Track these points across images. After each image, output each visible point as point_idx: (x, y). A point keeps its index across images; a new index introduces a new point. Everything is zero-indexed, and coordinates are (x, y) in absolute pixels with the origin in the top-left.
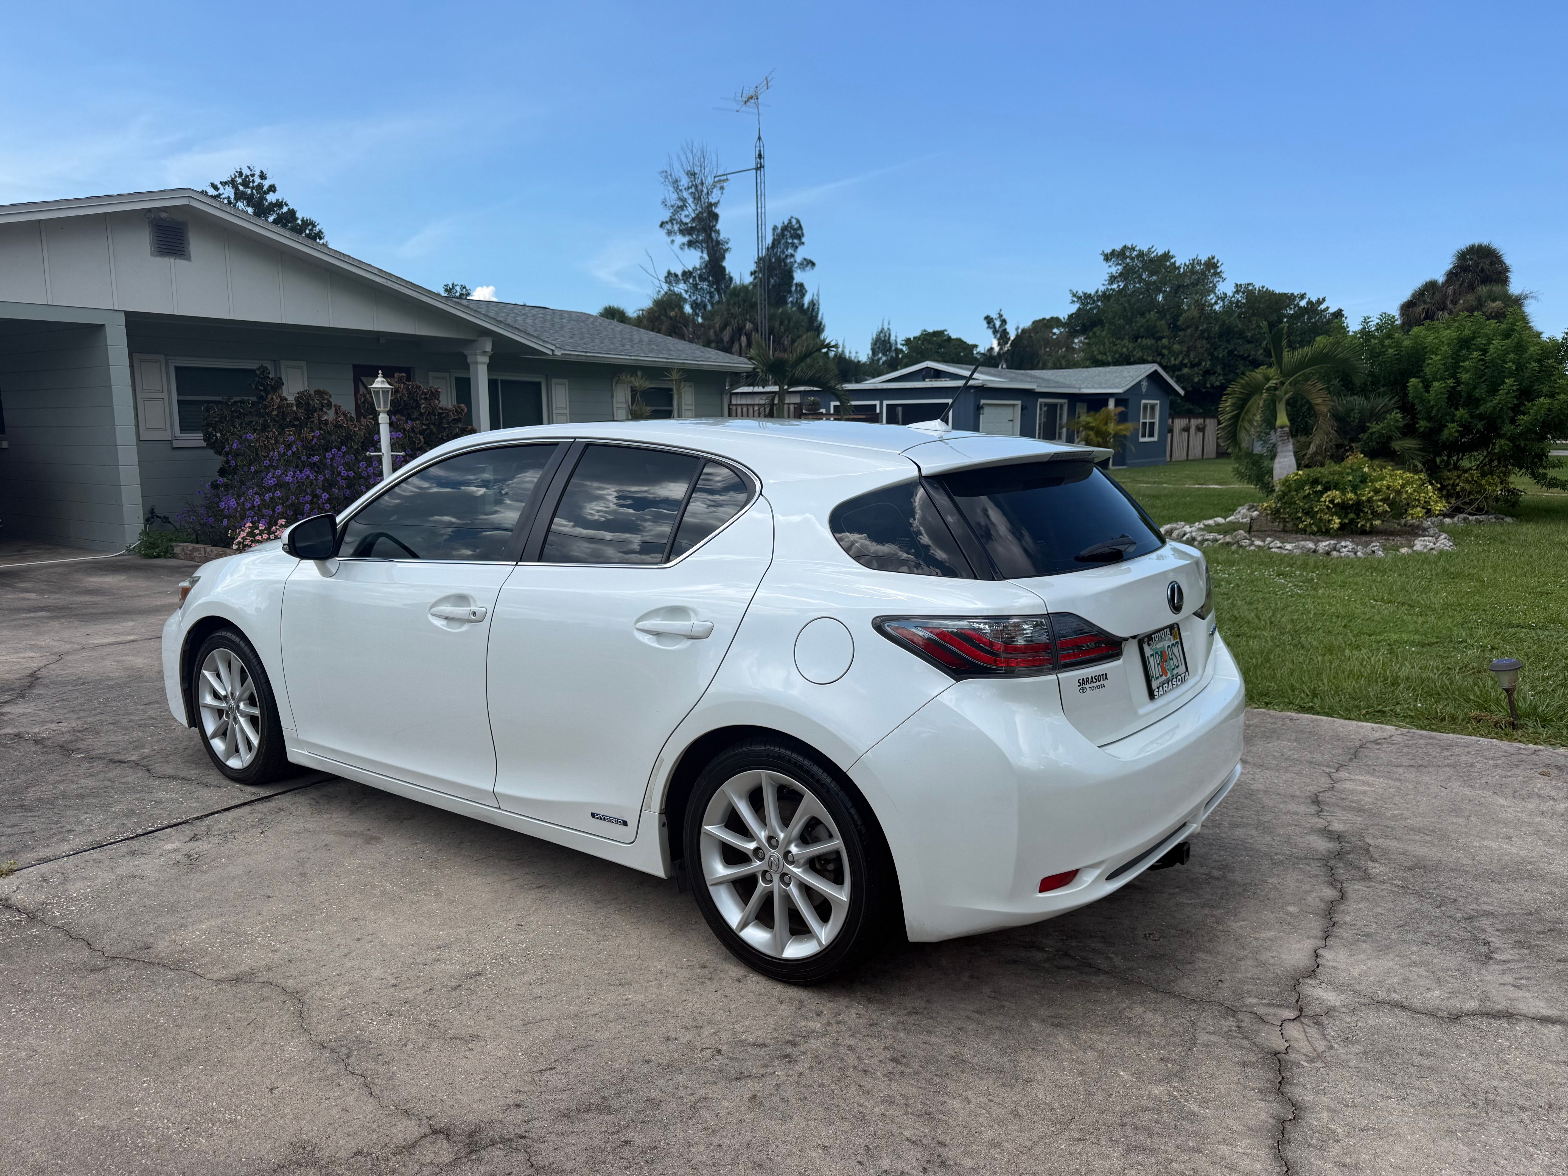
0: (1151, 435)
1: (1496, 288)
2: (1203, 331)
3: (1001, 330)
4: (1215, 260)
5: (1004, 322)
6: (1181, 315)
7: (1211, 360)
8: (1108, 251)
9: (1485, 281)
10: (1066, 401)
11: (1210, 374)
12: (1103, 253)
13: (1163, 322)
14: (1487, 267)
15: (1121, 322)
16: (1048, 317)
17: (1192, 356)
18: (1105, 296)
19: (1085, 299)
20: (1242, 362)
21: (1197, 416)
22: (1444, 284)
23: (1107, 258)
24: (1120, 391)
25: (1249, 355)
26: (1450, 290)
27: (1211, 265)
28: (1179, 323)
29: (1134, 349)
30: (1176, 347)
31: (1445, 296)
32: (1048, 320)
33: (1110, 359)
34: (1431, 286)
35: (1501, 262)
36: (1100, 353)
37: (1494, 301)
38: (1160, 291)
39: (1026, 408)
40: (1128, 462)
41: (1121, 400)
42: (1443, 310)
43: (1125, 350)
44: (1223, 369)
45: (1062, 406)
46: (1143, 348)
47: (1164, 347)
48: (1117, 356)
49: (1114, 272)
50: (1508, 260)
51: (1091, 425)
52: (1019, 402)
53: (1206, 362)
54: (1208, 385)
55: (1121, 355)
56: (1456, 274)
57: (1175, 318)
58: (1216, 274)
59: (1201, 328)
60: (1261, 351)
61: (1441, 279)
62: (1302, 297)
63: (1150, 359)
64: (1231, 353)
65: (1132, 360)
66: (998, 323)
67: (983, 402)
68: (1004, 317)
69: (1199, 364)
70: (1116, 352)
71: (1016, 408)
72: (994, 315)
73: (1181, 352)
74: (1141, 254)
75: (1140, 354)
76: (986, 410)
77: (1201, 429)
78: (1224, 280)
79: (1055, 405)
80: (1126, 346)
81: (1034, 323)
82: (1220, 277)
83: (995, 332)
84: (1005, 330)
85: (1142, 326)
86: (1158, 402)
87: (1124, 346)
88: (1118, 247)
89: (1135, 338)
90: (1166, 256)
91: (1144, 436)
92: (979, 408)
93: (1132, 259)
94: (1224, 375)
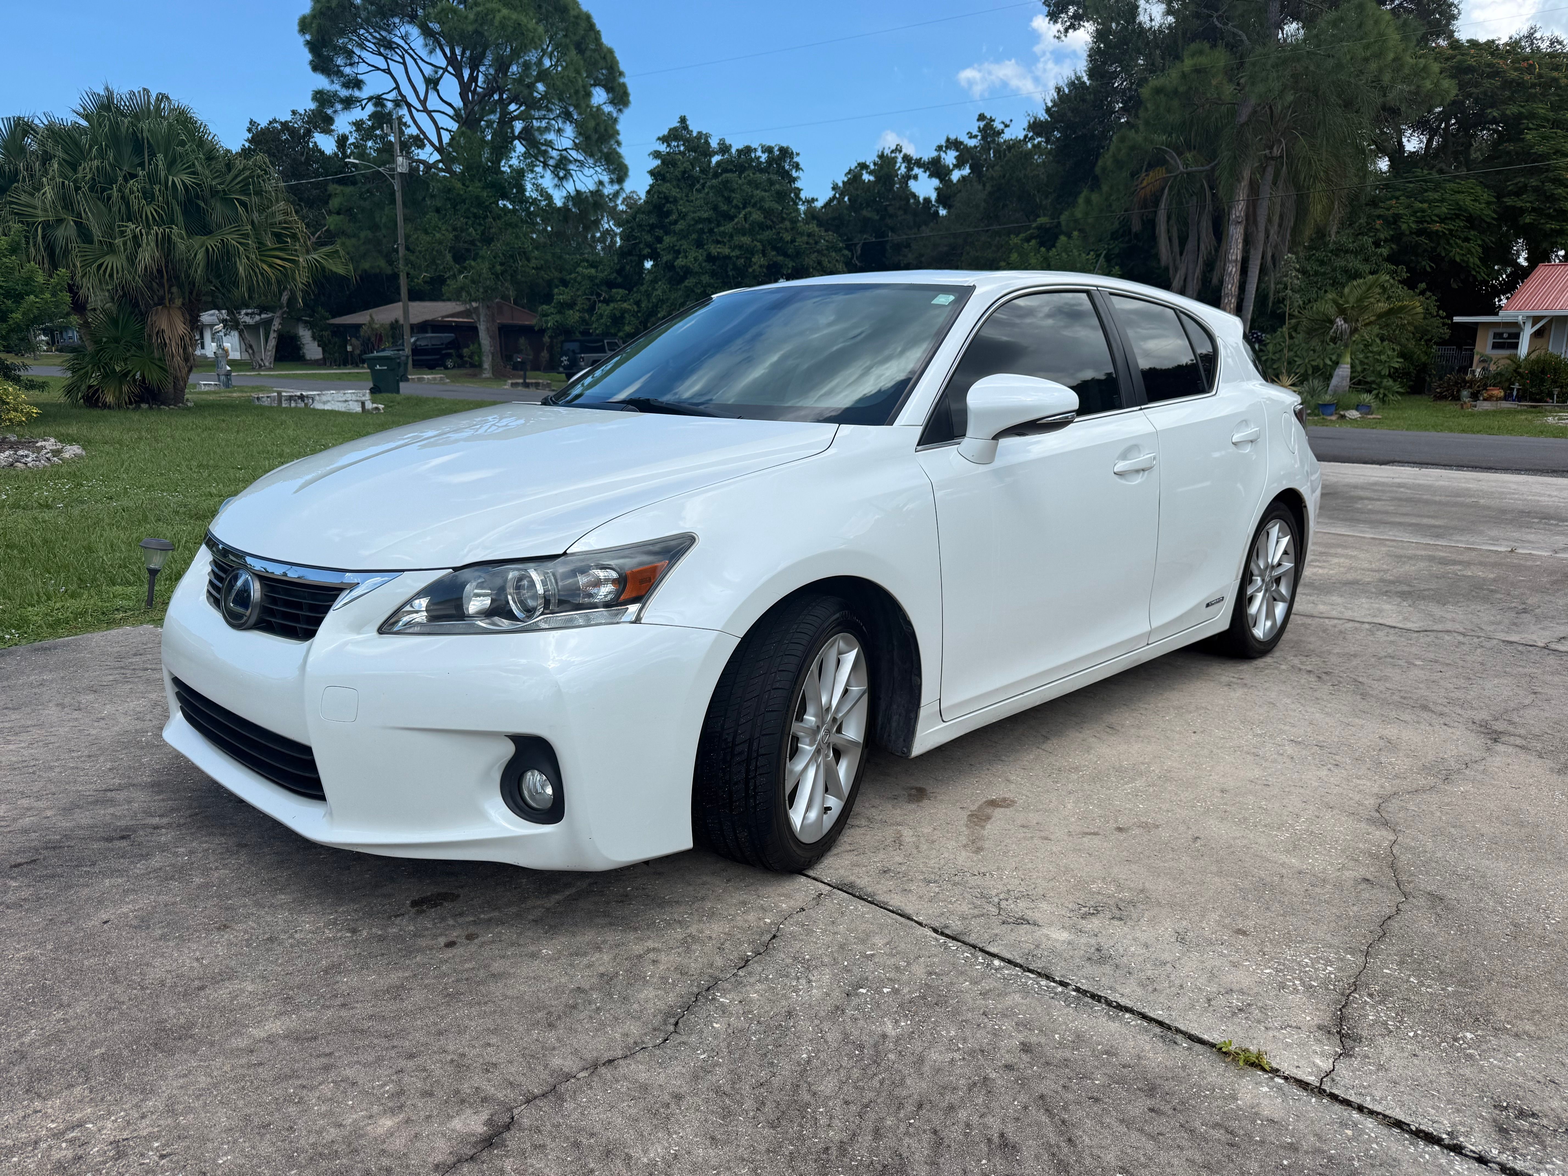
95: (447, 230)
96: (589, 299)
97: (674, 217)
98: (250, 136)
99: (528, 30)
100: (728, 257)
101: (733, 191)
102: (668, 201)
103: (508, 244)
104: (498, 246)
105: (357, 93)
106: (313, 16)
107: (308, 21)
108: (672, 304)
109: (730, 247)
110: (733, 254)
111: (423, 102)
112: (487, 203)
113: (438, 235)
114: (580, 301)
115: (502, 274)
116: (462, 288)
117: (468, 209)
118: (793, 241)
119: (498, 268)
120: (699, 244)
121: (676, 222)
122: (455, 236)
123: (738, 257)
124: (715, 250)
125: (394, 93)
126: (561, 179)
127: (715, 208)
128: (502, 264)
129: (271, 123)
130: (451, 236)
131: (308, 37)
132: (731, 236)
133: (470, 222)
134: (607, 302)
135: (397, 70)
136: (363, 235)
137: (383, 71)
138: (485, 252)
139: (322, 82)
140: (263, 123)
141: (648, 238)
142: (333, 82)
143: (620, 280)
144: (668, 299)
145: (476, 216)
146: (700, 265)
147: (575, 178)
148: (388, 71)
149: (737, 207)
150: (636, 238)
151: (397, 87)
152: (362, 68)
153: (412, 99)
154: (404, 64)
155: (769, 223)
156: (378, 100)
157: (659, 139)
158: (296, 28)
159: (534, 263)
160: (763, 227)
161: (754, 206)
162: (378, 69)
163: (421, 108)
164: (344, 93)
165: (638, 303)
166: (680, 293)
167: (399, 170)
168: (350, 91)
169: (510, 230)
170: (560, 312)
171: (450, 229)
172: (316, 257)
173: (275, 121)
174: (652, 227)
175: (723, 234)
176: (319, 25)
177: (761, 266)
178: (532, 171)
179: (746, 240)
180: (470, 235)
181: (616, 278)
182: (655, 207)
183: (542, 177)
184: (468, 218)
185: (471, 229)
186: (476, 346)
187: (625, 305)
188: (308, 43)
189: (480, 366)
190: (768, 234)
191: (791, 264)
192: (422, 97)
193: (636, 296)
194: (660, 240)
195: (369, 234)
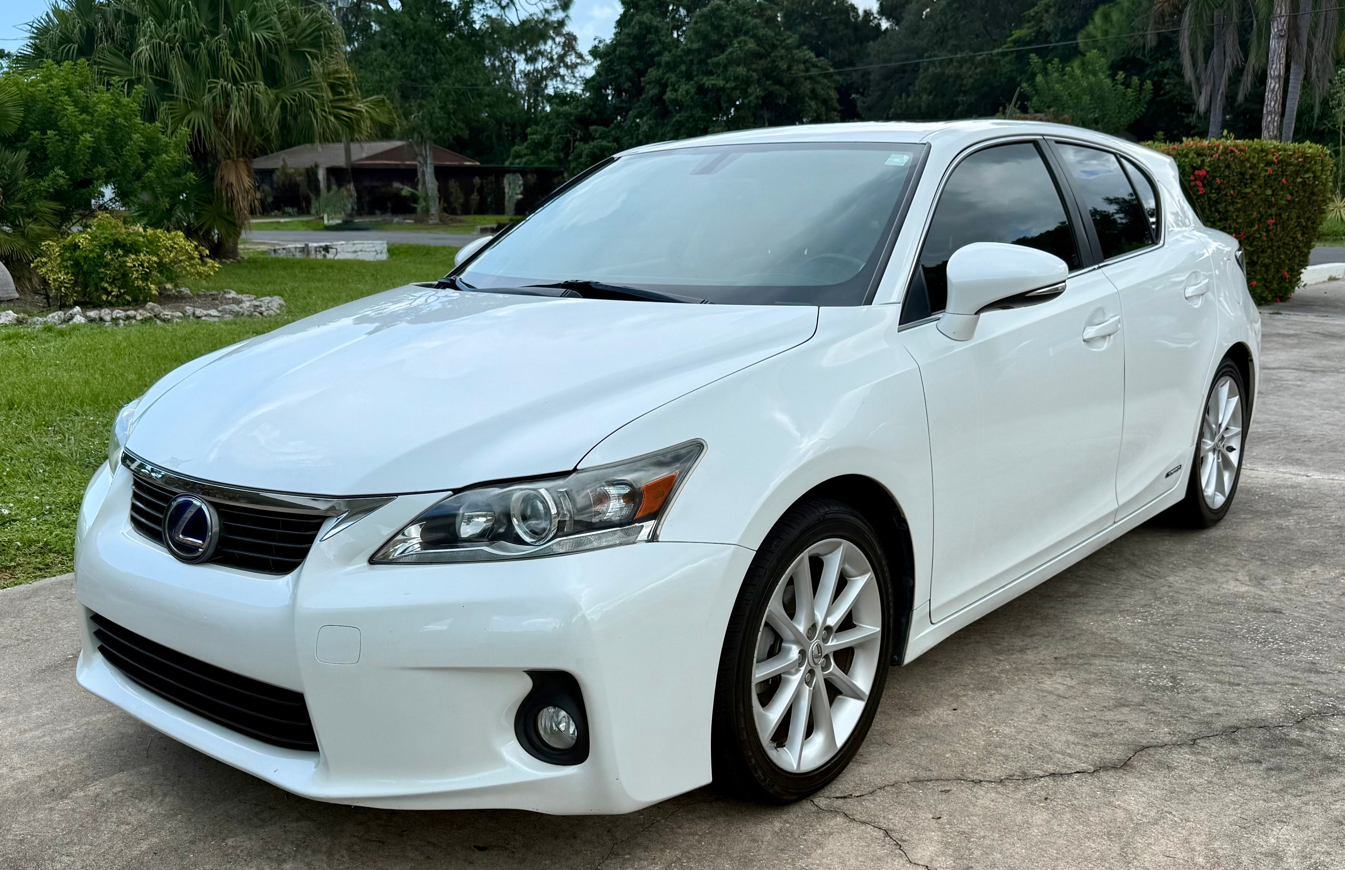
95: (395, 67)
97: (657, 48)
100: (723, 89)
101: (723, 19)
103: (459, 81)
104: (448, 83)
109: (725, 79)
110: (728, 85)
112: (438, 38)
114: (554, 140)
115: (454, 113)
116: (414, 128)
117: (418, 45)
118: (789, 68)
119: (451, 107)
120: (688, 76)
121: (659, 53)
122: (405, 74)
123: (733, 89)
124: (709, 82)
127: (705, 37)
128: (453, 102)
130: (401, 72)
132: (725, 67)
133: (420, 59)
138: (436, 89)
145: (425, 51)
146: (692, 98)
149: (728, 35)
150: (615, 72)
155: (763, 51)
160: (758, 56)
161: (746, 33)
170: (533, 153)
175: (717, 65)
177: (757, 97)
179: (741, 70)
180: (420, 72)
181: (590, 115)
182: (635, 38)
184: (418, 54)
185: (421, 67)
187: (604, 143)
189: (428, 212)
190: (763, 63)
191: (786, 94)
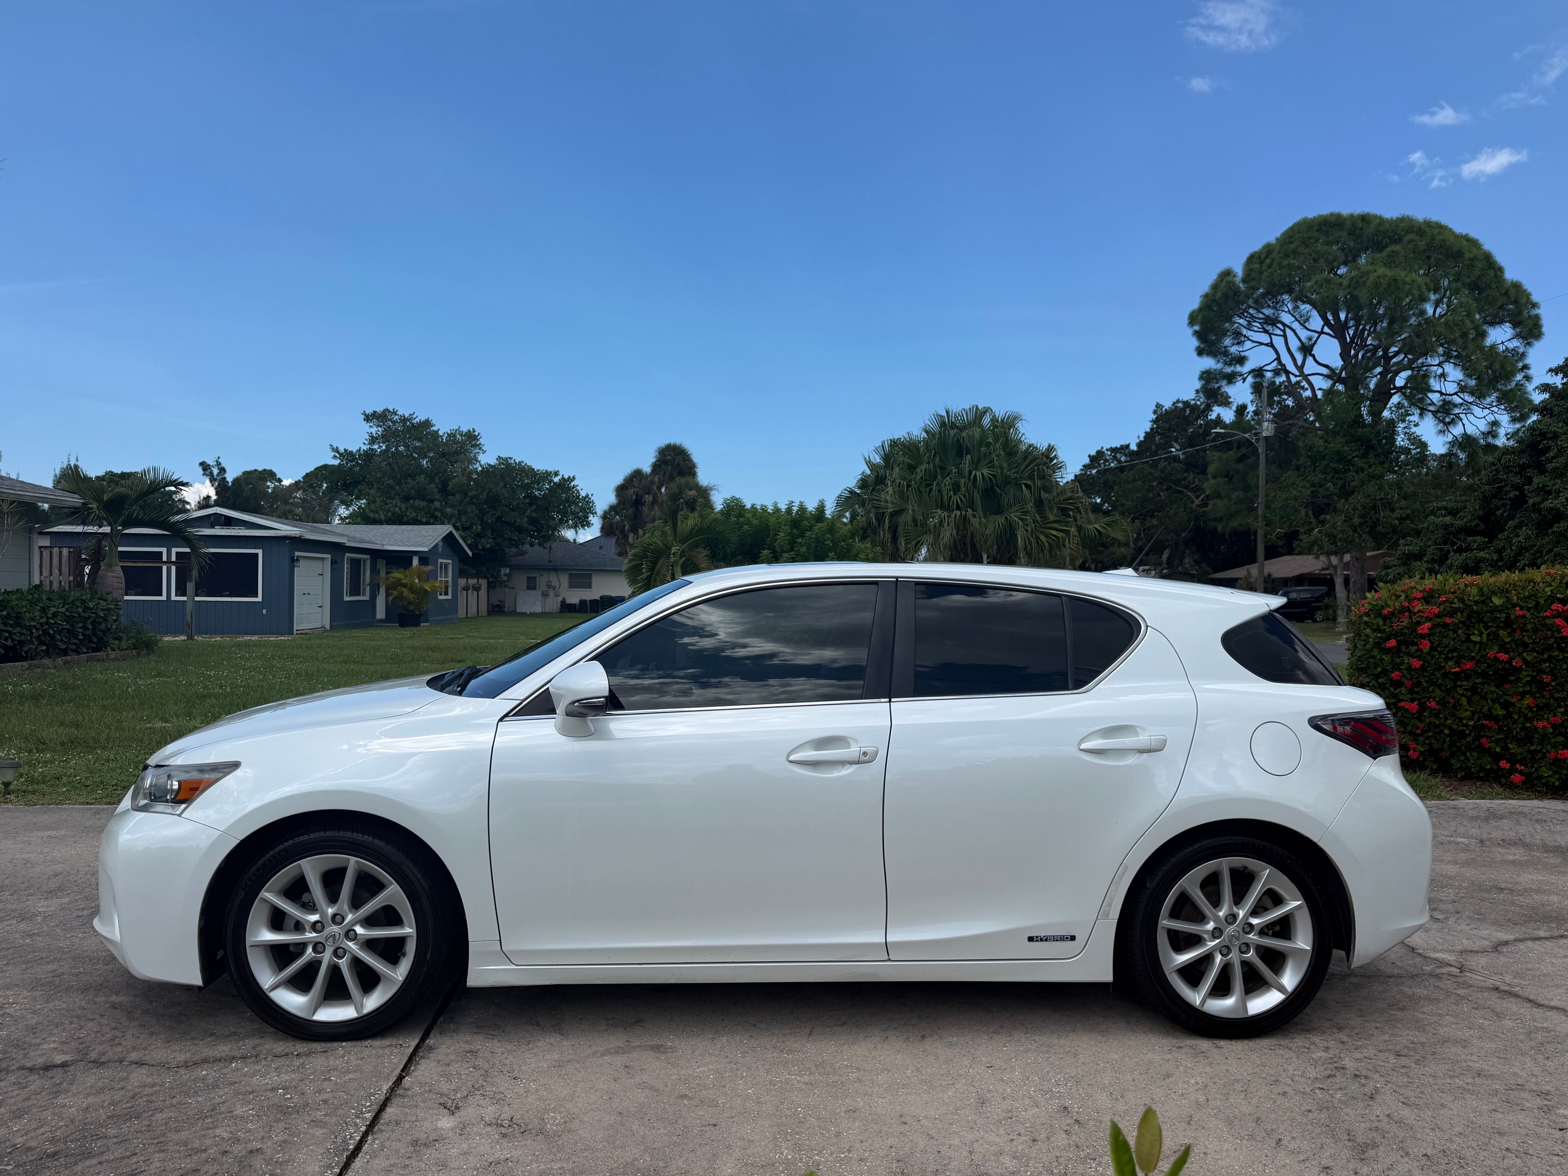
0: (446, 594)
1: (690, 480)
2: (472, 498)
3: (219, 478)
4: (476, 433)
5: (223, 470)
6: (449, 480)
7: (481, 525)
8: (369, 411)
9: (682, 473)
10: (368, 557)
11: (481, 537)
12: (364, 414)
13: (433, 486)
14: (681, 462)
15: (391, 482)
16: (260, 469)
17: (463, 519)
18: (368, 456)
19: (347, 455)
20: (508, 528)
21: (473, 576)
22: (651, 474)
23: (368, 418)
24: (426, 549)
25: (515, 522)
26: (656, 479)
27: (472, 438)
28: (449, 488)
29: (407, 509)
30: (449, 510)
31: (652, 482)
32: (260, 472)
33: (383, 517)
34: (637, 473)
35: (690, 460)
36: (372, 511)
37: (690, 490)
38: (425, 457)
39: (336, 562)
40: (430, 619)
41: (424, 559)
42: (648, 494)
43: (397, 509)
44: (492, 534)
45: (364, 561)
46: (415, 509)
47: (436, 509)
48: (390, 514)
49: (374, 433)
50: (696, 458)
51: (404, 581)
52: (329, 556)
53: (477, 525)
54: (480, 547)
55: (394, 514)
56: (660, 466)
57: (445, 484)
58: (475, 446)
59: (470, 494)
60: (526, 519)
61: (647, 469)
62: (556, 474)
63: (424, 520)
64: (499, 519)
65: (405, 519)
66: (216, 471)
67: (297, 554)
68: (223, 465)
69: (470, 527)
70: (388, 511)
71: (325, 562)
72: (211, 462)
73: (453, 516)
74: (404, 420)
75: (414, 514)
76: (302, 563)
77: (477, 589)
78: (484, 452)
79: (359, 560)
80: (398, 506)
81: (244, 473)
82: (480, 449)
83: (212, 480)
84: (225, 478)
85: (413, 488)
86: (450, 561)
87: (396, 506)
88: (380, 409)
89: (407, 499)
90: (427, 424)
91: (441, 594)
92: (294, 561)
93: (394, 422)
94: (493, 539)
95: (1304, 487)
96: (1441, 550)
97: (1553, 453)
98: (1154, 417)
99: (1405, 283)
102: (1545, 438)
103: (1369, 496)
104: (1358, 499)
105: (1238, 368)
106: (1200, 310)
107: (1195, 314)
108: (1537, 552)
111: (1300, 368)
112: (1350, 457)
113: (1294, 492)
114: (1430, 551)
115: (1360, 526)
116: (1315, 543)
119: (1356, 520)
121: (1552, 460)
122: (1313, 492)
125: (1275, 363)
126: (1447, 424)
128: (1360, 516)
129: (1174, 403)
130: (1308, 492)
131: (1197, 328)
133: (1329, 477)
134: (1460, 550)
135: (1279, 342)
136: (1235, 496)
137: (1267, 345)
138: (1343, 505)
139: (1209, 363)
140: (1167, 405)
141: (1517, 480)
142: (1219, 361)
143: (1482, 527)
144: (1533, 546)
145: (1336, 471)
147: (1465, 421)
148: (1271, 345)
151: (1278, 359)
152: (1248, 345)
153: (1291, 367)
154: (1285, 336)
156: (1258, 373)
157: (1551, 370)
158: (1186, 321)
159: (1398, 513)
162: (1262, 344)
163: (1298, 373)
164: (1229, 370)
165: (1499, 552)
166: (1547, 539)
167: (1264, 434)
168: (1232, 368)
169: (1373, 482)
170: (1407, 565)
171: (1308, 485)
172: (1097, 526)
173: (1178, 401)
174: (1523, 467)
176: (1204, 317)
178: (1404, 421)
180: (1328, 489)
181: (1477, 525)
182: (1528, 445)
183: (1416, 425)
184: (1326, 473)
185: (1330, 484)
186: (1331, 599)
187: (1482, 554)
188: (1196, 333)
189: (1334, 619)
192: (1299, 363)
193: (1497, 544)
194: (1530, 481)
195: (1241, 494)
